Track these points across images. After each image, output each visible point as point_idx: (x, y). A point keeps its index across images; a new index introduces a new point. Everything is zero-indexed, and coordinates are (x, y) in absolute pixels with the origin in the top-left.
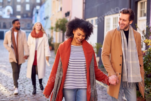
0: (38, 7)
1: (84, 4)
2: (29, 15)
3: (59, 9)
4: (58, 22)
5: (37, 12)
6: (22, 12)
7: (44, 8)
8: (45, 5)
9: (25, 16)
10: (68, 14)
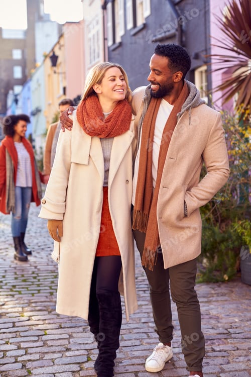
0: (18, 89)
3: (61, 92)
5: (16, 101)
7: (29, 89)
8: (32, 84)
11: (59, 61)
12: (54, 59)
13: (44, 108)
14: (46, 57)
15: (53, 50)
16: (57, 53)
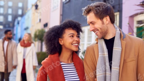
0: (19, 19)
1: (62, 16)
2: (11, 25)
3: (38, 21)
4: (36, 32)
5: (18, 23)
6: (4, 23)
7: (24, 19)
8: (26, 17)
9: (7, 26)
10: (46, 25)
11: (39, 7)
12: (37, 7)
13: (30, 27)
14: (33, 6)
15: (36, 3)
16: (38, 4)
